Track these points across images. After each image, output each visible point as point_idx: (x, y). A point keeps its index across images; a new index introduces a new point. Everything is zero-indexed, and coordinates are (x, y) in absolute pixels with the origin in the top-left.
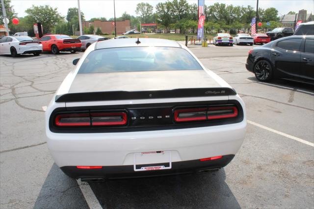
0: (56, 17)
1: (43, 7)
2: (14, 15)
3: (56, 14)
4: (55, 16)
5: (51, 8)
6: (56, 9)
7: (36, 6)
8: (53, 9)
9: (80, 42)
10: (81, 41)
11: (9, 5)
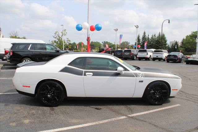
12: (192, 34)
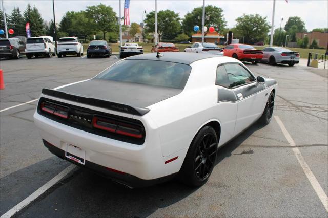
0: (265, 26)
1: (253, 16)
2: (224, 24)
3: (265, 23)
4: (263, 25)
5: (261, 17)
6: (265, 18)
7: (246, 15)
8: (263, 18)
9: (262, 53)
10: (264, 52)
11: (220, 14)
12: (86, 10)
